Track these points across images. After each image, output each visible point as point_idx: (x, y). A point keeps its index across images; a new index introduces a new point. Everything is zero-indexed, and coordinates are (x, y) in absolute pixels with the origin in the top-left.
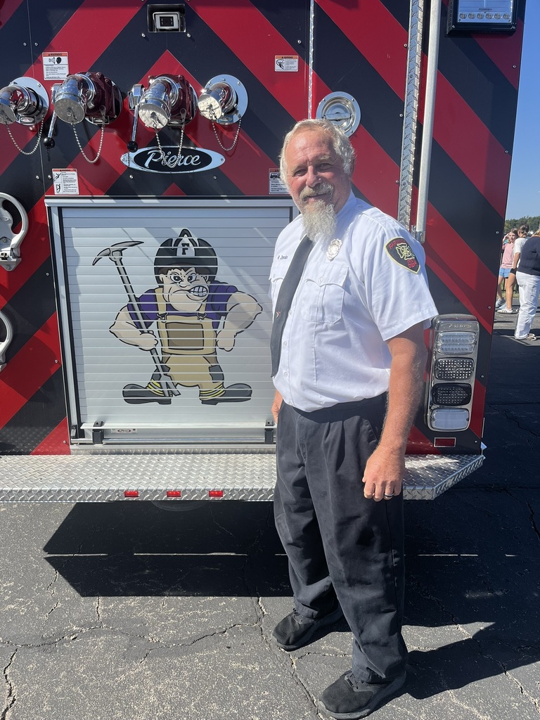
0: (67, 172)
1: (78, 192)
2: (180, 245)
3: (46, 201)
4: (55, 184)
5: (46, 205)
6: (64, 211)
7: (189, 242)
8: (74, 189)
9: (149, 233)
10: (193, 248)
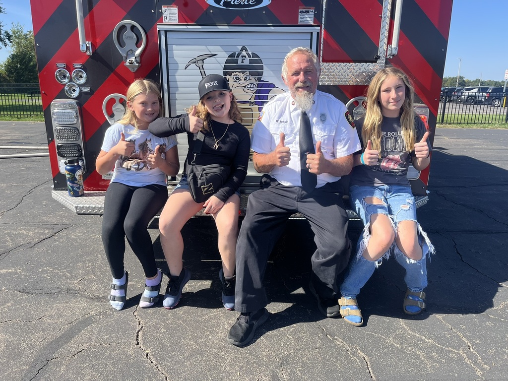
0: (172, 8)
1: (177, 21)
2: (240, 57)
3: (158, 26)
4: (163, 16)
5: (158, 29)
6: (168, 33)
7: (246, 55)
8: (175, 19)
9: (221, 49)
10: (249, 59)
